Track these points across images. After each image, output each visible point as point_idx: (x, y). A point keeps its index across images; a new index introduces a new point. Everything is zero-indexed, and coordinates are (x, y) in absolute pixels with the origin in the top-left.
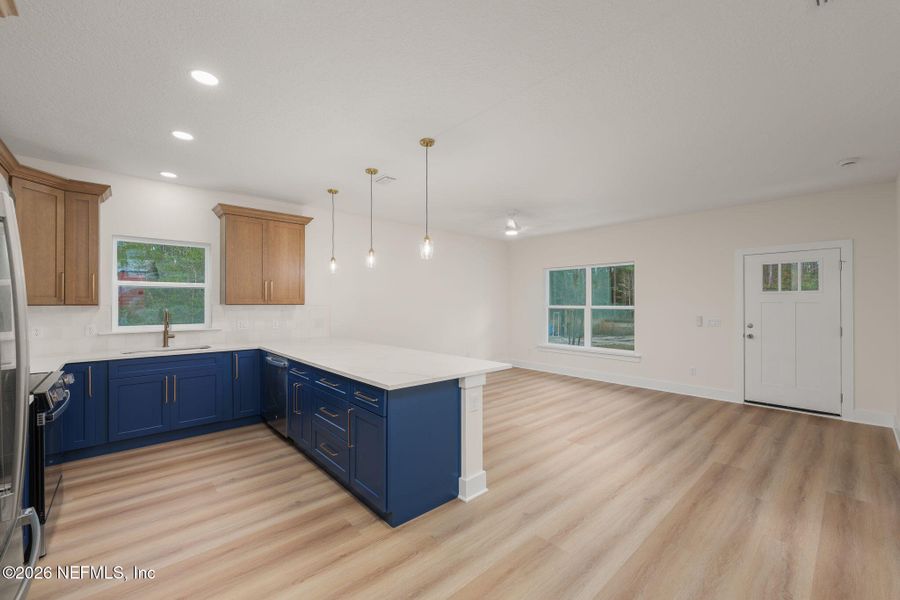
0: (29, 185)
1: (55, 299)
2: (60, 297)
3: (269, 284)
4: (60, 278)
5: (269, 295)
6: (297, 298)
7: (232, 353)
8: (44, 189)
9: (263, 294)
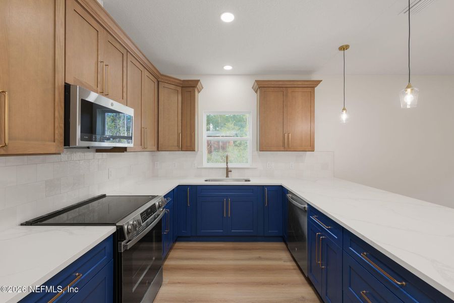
0: (166, 85)
1: (177, 147)
2: (179, 147)
3: (288, 136)
4: (179, 135)
5: (288, 144)
6: (309, 146)
7: (263, 187)
8: (172, 87)
9: (284, 143)
